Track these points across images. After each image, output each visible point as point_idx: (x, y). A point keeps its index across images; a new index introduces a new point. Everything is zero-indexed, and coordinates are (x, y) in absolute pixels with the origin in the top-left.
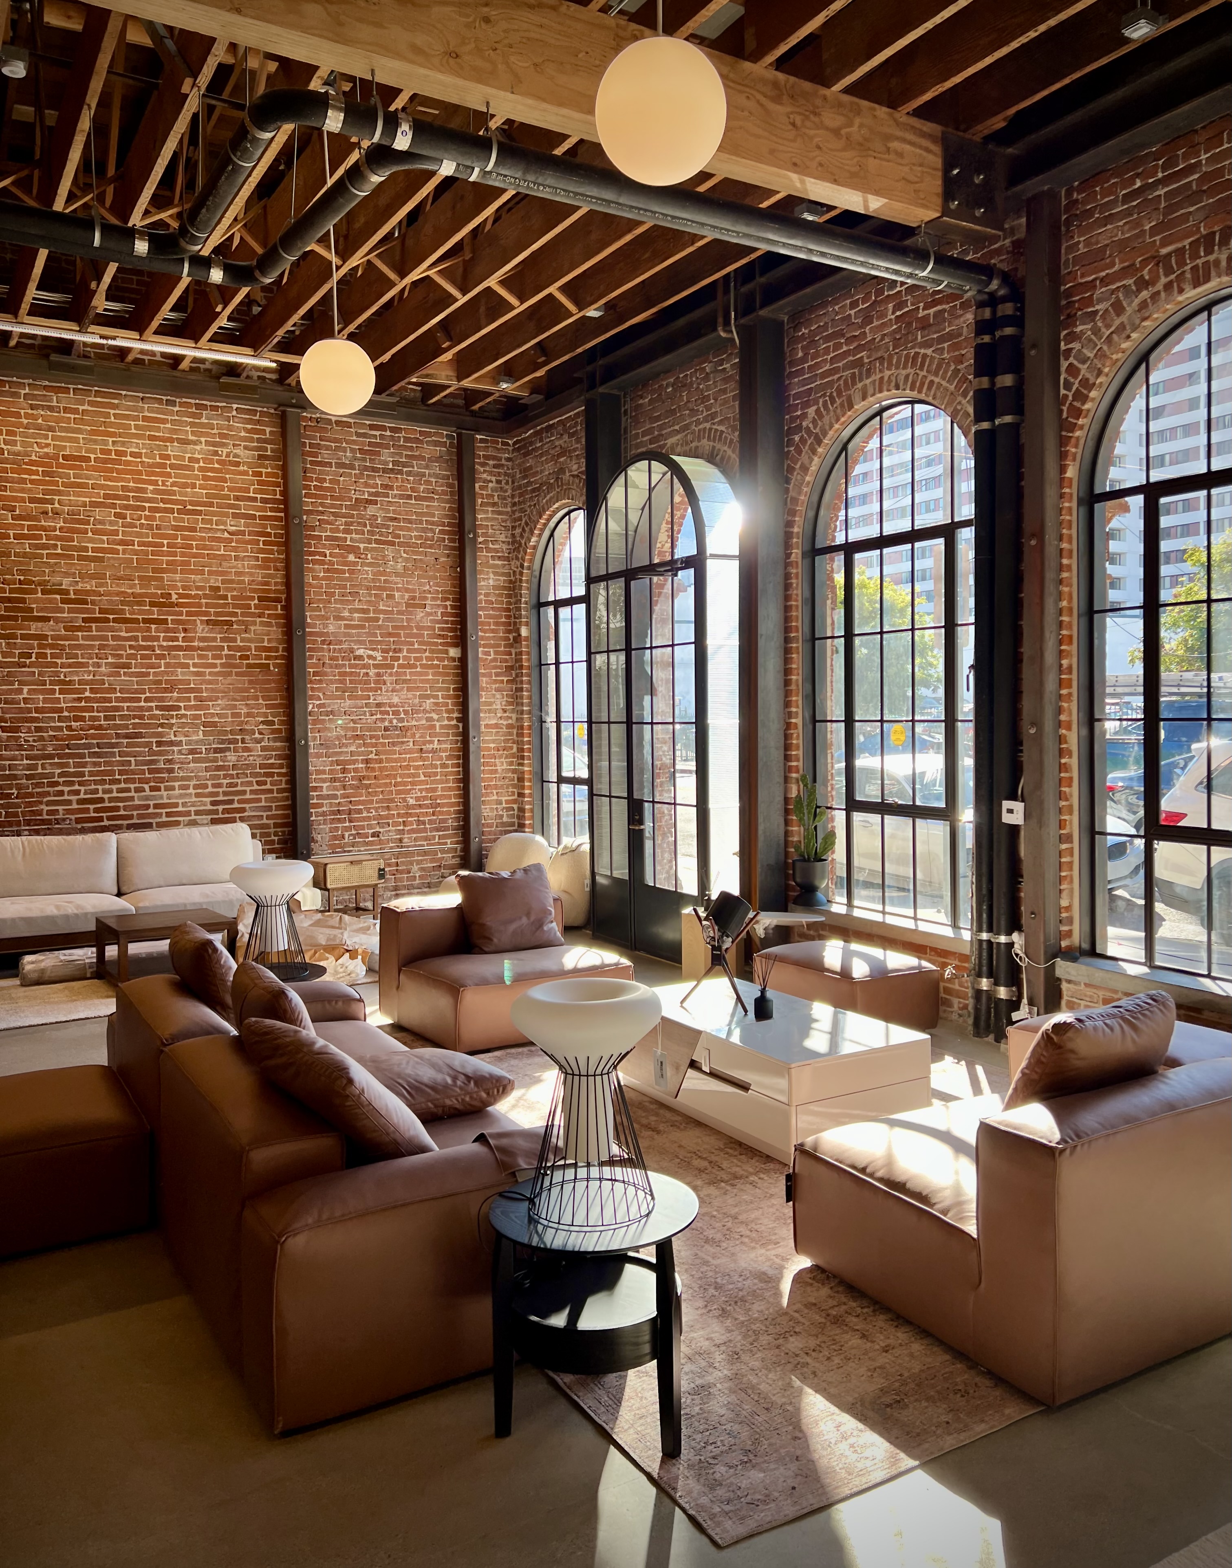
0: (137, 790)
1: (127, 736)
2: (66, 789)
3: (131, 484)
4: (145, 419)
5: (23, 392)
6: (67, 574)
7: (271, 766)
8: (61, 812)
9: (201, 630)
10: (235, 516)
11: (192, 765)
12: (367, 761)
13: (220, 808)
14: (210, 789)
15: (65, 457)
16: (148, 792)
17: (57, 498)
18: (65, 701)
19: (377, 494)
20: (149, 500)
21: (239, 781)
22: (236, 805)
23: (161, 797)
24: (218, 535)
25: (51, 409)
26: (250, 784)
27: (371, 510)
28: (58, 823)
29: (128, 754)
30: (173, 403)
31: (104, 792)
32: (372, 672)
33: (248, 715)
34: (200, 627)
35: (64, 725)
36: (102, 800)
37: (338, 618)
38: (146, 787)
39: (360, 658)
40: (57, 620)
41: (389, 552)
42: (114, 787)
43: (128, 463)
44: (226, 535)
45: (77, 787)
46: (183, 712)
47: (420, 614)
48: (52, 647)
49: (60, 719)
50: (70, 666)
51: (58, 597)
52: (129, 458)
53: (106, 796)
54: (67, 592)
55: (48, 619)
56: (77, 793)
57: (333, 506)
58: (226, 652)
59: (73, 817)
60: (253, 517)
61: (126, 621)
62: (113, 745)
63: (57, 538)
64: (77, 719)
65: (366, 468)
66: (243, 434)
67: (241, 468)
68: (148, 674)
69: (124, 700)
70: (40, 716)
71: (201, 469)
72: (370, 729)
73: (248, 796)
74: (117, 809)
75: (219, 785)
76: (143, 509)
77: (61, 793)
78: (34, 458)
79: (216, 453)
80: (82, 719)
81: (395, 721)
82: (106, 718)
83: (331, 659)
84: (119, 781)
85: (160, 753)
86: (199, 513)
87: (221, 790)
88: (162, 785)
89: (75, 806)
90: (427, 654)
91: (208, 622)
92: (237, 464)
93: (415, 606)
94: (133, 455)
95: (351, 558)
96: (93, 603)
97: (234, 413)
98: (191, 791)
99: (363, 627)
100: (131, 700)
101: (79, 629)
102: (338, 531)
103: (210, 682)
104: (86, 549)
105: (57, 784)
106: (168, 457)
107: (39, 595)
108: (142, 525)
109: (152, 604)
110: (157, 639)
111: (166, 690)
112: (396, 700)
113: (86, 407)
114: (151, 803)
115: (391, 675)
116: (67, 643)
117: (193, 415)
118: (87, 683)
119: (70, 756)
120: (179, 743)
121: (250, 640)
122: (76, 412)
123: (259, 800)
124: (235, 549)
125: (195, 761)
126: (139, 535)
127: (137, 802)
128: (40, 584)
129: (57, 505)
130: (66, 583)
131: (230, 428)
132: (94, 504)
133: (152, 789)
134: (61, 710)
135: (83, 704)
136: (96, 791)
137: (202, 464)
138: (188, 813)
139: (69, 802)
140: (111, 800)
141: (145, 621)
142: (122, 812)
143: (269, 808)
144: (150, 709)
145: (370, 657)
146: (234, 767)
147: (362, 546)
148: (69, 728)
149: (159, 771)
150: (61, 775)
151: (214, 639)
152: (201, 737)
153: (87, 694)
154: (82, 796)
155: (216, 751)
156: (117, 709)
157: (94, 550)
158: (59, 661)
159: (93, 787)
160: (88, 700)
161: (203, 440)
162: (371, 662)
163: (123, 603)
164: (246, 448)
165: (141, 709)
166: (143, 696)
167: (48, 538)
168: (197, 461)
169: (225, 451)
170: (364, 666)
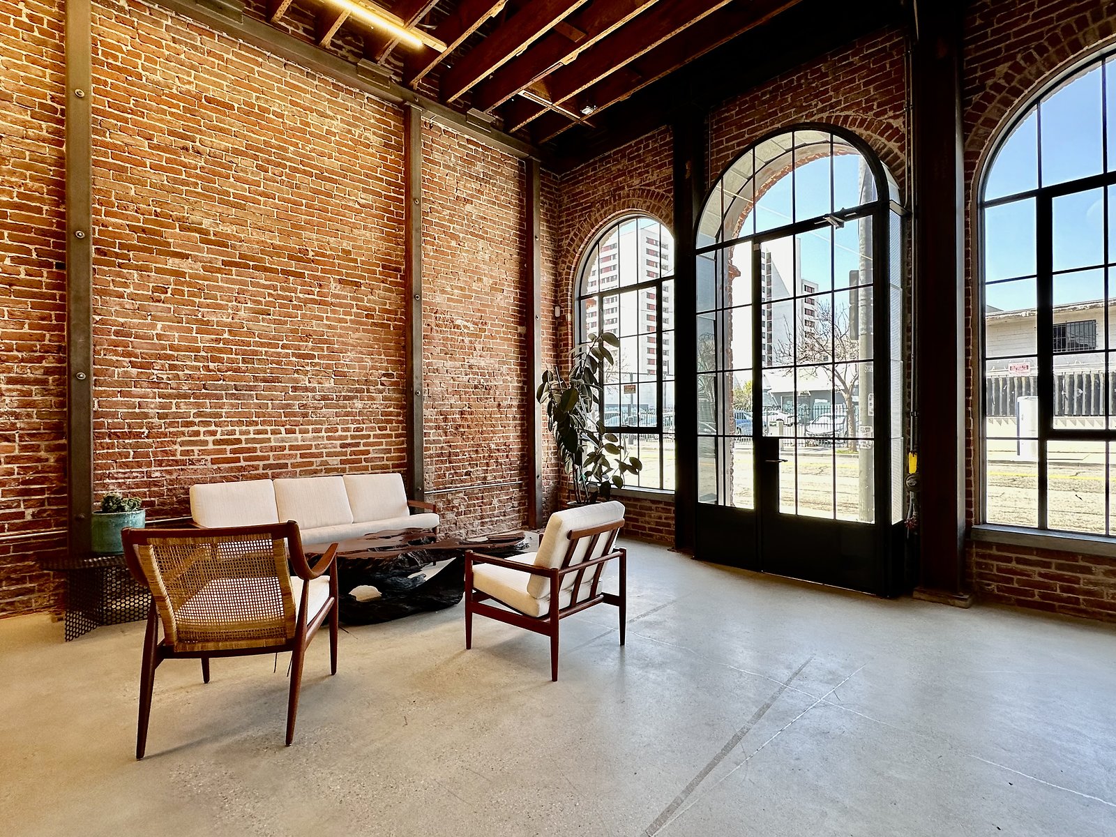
0: (273, 432)
1: (265, 380)
2: (202, 429)
3: (273, 141)
4: (287, 84)
5: (165, 22)
6: (207, 215)
7: (390, 414)
8: (196, 452)
9: (334, 287)
10: (365, 190)
11: (324, 410)
12: (462, 413)
13: (349, 450)
14: (340, 433)
15: (208, 100)
16: (284, 435)
17: (198, 136)
18: (203, 341)
19: (472, 196)
20: (290, 160)
21: (364, 426)
22: (362, 448)
23: (296, 440)
24: (351, 204)
25: (195, 48)
26: (373, 429)
27: (468, 207)
28: (193, 464)
29: (265, 398)
30: (314, 77)
31: (242, 433)
32: (467, 340)
33: (373, 368)
34: (333, 285)
35: (201, 364)
36: (239, 441)
37: (443, 292)
38: (283, 429)
39: (458, 327)
40: (196, 260)
41: (481, 244)
42: (252, 429)
43: (271, 121)
44: (357, 206)
45: (213, 428)
46: (317, 360)
47: (499, 296)
48: (189, 285)
49: (196, 359)
50: (208, 306)
51: (198, 235)
52: (271, 116)
53: (243, 437)
54: (207, 233)
55: (186, 257)
56: (213, 433)
57: (441, 198)
58: (355, 310)
59: (209, 458)
60: (379, 195)
61: (266, 269)
62: (251, 388)
63: (197, 176)
64: (214, 360)
65: (465, 174)
66: (372, 121)
67: (370, 150)
68: (285, 323)
69: (262, 345)
70: (175, 354)
71: (337, 143)
72: (465, 387)
73: (371, 440)
74: (254, 449)
75: (347, 430)
76: (285, 166)
77: (197, 433)
78: (174, 91)
79: (349, 132)
80: (220, 360)
81: (482, 381)
82: (244, 361)
83: (437, 325)
84: (256, 423)
85: (295, 398)
86: (335, 182)
87: (349, 434)
88: (297, 428)
89: (211, 446)
90: (504, 329)
91: (340, 281)
92: (368, 146)
93: (496, 290)
94: (274, 113)
95: (453, 243)
96: (233, 247)
97: (366, 101)
98: (323, 434)
99: (461, 302)
100: (269, 345)
101: (219, 270)
102: (445, 220)
103: (340, 336)
104: (228, 195)
105: (192, 424)
106: (308, 124)
107: (177, 230)
108: (282, 182)
109: (291, 257)
110: (295, 291)
111: (301, 339)
112: (483, 364)
113: (230, 56)
114: (287, 444)
115: (480, 343)
116: (206, 283)
117: (331, 94)
118: (226, 325)
119: (206, 396)
120: (313, 390)
121: (375, 302)
122: (221, 58)
123: (381, 444)
124: (364, 220)
125: (326, 406)
126: (279, 190)
127: (273, 444)
128: (178, 220)
129: (198, 144)
130: (206, 223)
131: (362, 113)
132: (236, 152)
133: (288, 432)
134: (198, 350)
135: (221, 345)
136: (233, 433)
137: (337, 138)
138: (321, 455)
139: (206, 443)
140: (247, 441)
141: (284, 272)
142: (259, 453)
143: (389, 451)
144: (287, 355)
145: (466, 327)
146: (360, 413)
147: (461, 235)
148: (207, 368)
149: (294, 415)
150: (198, 415)
151: (345, 297)
152: (333, 384)
153: (226, 336)
154: (218, 437)
155: (345, 398)
156: (255, 353)
157: (235, 196)
158: (197, 300)
159: (230, 428)
160: (226, 342)
161: (339, 117)
162: (466, 331)
163: (263, 252)
164: (374, 133)
165: (279, 354)
166: (281, 343)
167: (189, 175)
168: (334, 134)
169: (358, 131)
170: (461, 334)
